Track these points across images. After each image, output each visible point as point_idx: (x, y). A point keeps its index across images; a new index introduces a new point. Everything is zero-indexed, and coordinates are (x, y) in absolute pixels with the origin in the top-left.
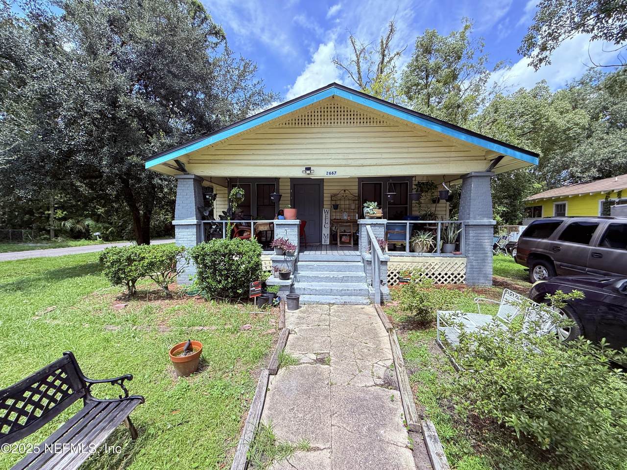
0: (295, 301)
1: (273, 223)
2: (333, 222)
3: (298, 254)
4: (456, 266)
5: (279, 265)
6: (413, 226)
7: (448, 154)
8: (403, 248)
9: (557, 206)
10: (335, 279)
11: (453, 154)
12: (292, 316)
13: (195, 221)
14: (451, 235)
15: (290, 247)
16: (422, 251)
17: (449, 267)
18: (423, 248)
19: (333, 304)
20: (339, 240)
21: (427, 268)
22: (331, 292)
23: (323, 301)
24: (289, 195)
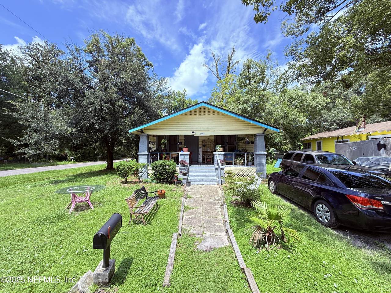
0: (189, 184)
1: (179, 154)
2: (203, 153)
3: (189, 166)
4: (253, 171)
5: (182, 171)
6: (236, 155)
7: (248, 127)
8: (232, 164)
9: (318, 143)
10: (204, 176)
11: (250, 127)
12: (188, 188)
13: (147, 153)
14: (250, 158)
15: (186, 163)
16: (239, 165)
17: (250, 171)
18: (240, 164)
19: (204, 185)
20: (206, 160)
21: (241, 172)
22: (202, 181)
23: (199, 184)
24: (184, 140)
